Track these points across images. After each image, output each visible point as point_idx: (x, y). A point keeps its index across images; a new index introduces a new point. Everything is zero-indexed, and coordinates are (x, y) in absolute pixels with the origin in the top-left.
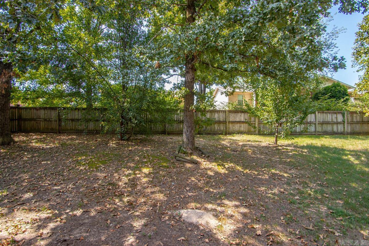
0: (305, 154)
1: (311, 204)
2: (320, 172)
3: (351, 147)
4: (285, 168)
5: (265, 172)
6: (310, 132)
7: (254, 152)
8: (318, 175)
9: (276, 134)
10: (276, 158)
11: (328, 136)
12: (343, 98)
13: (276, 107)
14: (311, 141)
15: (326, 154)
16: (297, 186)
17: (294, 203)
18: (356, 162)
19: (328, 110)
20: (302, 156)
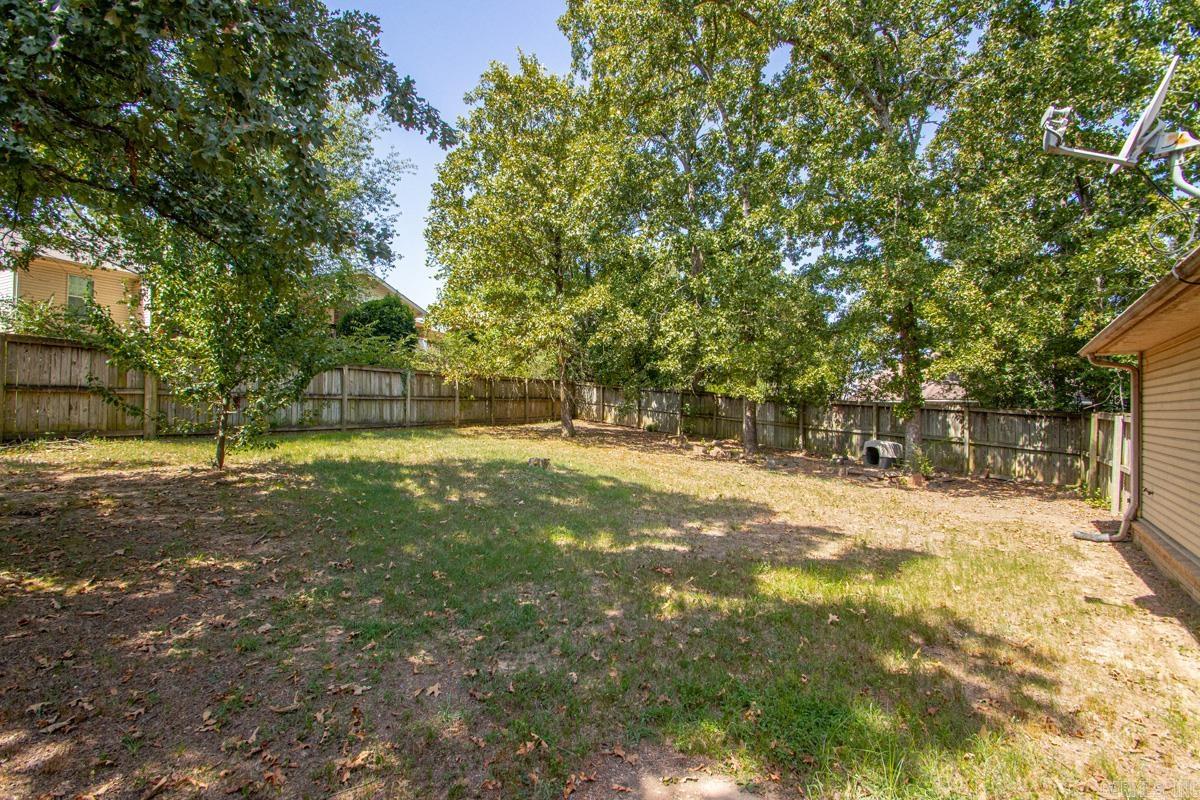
0: (305, 487)
1: (304, 632)
2: (339, 534)
3: (412, 458)
4: (239, 542)
5: (162, 572)
6: (327, 424)
7: (126, 507)
8: (332, 542)
9: (221, 434)
10: (212, 515)
11: (370, 434)
12: (405, 336)
13: (221, 340)
14: (328, 448)
15: (360, 483)
16: (271, 592)
17: (254, 650)
18: (420, 492)
19: (372, 364)
20: (299, 495)
